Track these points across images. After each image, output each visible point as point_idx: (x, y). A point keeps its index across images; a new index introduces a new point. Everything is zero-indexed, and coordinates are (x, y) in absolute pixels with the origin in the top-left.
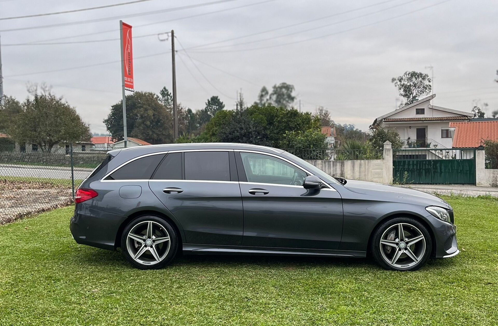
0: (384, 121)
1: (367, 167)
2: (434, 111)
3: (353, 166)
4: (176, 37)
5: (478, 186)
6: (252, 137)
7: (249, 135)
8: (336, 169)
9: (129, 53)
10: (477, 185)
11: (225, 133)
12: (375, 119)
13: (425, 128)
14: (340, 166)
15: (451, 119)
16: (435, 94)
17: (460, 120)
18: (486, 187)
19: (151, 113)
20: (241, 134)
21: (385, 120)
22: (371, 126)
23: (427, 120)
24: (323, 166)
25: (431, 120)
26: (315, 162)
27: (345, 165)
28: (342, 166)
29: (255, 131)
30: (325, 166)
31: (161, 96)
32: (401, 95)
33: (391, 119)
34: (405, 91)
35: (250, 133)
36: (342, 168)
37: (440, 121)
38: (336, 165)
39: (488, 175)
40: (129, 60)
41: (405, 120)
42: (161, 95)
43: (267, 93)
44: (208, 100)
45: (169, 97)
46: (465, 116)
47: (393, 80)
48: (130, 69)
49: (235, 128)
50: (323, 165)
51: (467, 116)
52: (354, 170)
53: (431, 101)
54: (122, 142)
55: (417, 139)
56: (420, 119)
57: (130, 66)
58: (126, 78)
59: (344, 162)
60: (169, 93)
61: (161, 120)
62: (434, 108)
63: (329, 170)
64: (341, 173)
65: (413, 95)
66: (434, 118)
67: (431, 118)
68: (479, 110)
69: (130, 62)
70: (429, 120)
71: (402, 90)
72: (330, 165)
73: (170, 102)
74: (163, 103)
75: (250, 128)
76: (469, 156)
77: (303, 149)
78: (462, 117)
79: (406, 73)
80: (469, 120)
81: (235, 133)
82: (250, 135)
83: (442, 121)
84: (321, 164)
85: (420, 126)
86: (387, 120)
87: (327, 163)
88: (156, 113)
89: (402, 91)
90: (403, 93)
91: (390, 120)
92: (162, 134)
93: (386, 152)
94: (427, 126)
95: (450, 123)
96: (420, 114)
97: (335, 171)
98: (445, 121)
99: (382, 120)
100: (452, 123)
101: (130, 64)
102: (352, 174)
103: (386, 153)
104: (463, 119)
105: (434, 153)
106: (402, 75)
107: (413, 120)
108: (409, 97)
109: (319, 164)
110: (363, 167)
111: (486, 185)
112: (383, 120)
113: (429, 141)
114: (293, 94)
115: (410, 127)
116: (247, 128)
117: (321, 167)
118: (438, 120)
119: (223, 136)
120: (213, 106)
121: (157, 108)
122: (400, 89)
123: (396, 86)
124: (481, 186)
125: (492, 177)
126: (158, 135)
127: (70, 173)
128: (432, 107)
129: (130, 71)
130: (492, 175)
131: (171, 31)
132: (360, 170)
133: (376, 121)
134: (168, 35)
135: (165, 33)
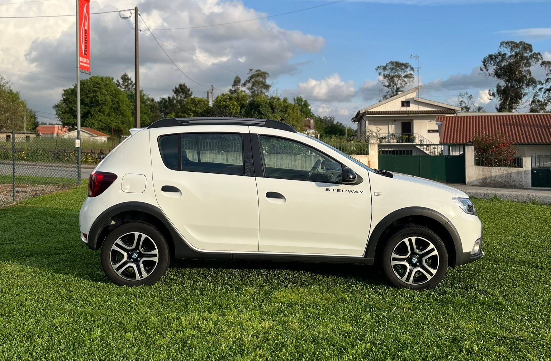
0: (367, 114)
2: (420, 104)
4: (140, 15)
9: (86, 30)
10: (466, 184)
12: (358, 111)
13: (410, 122)
15: (437, 112)
16: (421, 85)
18: (477, 186)
22: (353, 119)
23: (412, 114)
25: (417, 114)
30: (306, 162)
31: (121, 81)
32: (385, 86)
34: (389, 81)
37: (425, 115)
39: (478, 172)
40: (86, 38)
46: (452, 110)
48: (86, 48)
54: (75, 132)
55: (402, 133)
56: (405, 113)
57: (86, 45)
58: (82, 58)
62: (419, 100)
65: (397, 86)
67: (417, 111)
69: (87, 41)
72: (311, 161)
76: (457, 153)
84: (301, 160)
85: (406, 120)
87: (307, 159)
93: (371, 146)
94: (412, 120)
96: (405, 106)
99: (365, 112)
100: (439, 117)
101: (86, 43)
105: (420, 148)
107: (398, 113)
109: (299, 159)
111: (475, 183)
113: (414, 136)
114: (268, 82)
115: (395, 120)
121: (116, 94)
124: (471, 184)
125: (482, 175)
127: (11, 167)
129: (86, 51)
130: (481, 173)
131: (134, 9)
133: (358, 113)
134: (131, 13)
135: (128, 10)
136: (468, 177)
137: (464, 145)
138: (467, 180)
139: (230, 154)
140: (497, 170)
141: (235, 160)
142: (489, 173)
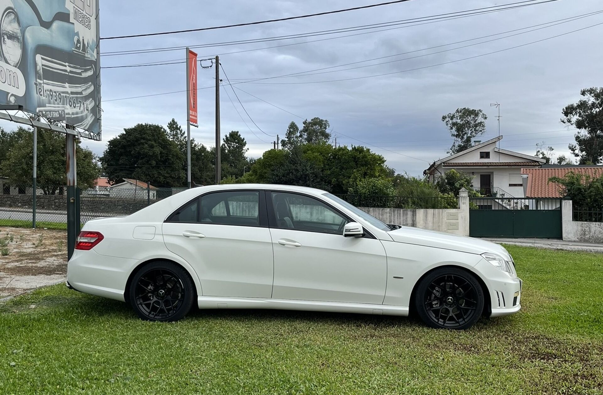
0: (443, 166)
1: (441, 217)
2: (501, 155)
3: (426, 216)
4: (220, 64)
5: (564, 241)
6: (309, 180)
7: (305, 178)
8: (406, 218)
10: (564, 239)
11: (277, 176)
12: (432, 163)
13: (490, 175)
14: (411, 216)
15: (520, 164)
16: (502, 136)
17: (531, 165)
18: (575, 241)
19: (157, 150)
20: (296, 177)
21: (445, 164)
22: (425, 171)
23: (493, 166)
24: (391, 216)
25: (498, 166)
26: (382, 210)
27: (417, 214)
28: (413, 215)
29: (313, 173)
31: (168, 130)
32: (453, 135)
33: (451, 163)
34: (458, 130)
35: (307, 175)
36: (413, 218)
37: (507, 167)
38: (407, 214)
39: (576, 228)
41: (468, 164)
42: (169, 128)
43: (297, 129)
44: (226, 136)
45: (178, 131)
46: (536, 161)
47: (444, 118)
48: (194, 102)
49: (289, 170)
50: (391, 214)
51: (538, 162)
52: (426, 220)
53: (497, 143)
54: (121, 185)
55: (481, 186)
56: (485, 164)
57: (194, 99)
58: (191, 111)
59: (415, 211)
60: (179, 127)
61: (169, 159)
62: (500, 152)
63: (399, 219)
64: (412, 224)
65: (467, 135)
66: (500, 163)
67: (498, 163)
68: (543, 154)
70: (495, 166)
71: (454, 129)
72: (400, 214)
73: (180, 138)
74: (171, 138)
75: (307, 170)
76: (552, 207)
77: (369, 195)
78: (532, 162)
79: (457, 111)
80: (540, 166)
81: (289, 175)
82: (307, 178)
83: (510, 167)
84: (389, 213)
85: (485, 171)
86: (448, 164)
88: (164, 152)
89: (454, 131)
90: (456, 133)
91: (450, 165)
92: (171, 177)
93: (462, 200)
94: (493, 173)
95: (522, 169)
96: (485, 158)
97: (406, 221)
98: (513, 167)
99: (441, 163)
100: (525, 169)
101: (194, 97)
102: (424, 225)
103: (462, 202)
104: (533, 165)
105: (501, 203)
106: (453, 112)
107: (477, 165)
108: (462, 138)
109: (386, 213)
110: (436, 216)
111: (573, 239)
112: (443, 164)
113: (495, 190)
114: (328, 131)
115: (473, 172)
116: (303, 170)
117: (390, 216)
118: (505, 166)
119: (275, 178)
120: (233, 143)
121: (165, 144)
122: (452, 128)
123: (447, 124)
124: (568, 240)
125: (580, 231)
126: (165, 177)
128: (499, 150)
130: (580, 228)
131: (215, 58)
132: (433, 219)
133: (433, 165)
134: (212, 62)
135: (209, 59)
136: (565, 233)
137: (561, 200)
138: (564, 235)
139: (314, 208)
140: (597, 226)
141: (320, 214)
142: (588, 228)
